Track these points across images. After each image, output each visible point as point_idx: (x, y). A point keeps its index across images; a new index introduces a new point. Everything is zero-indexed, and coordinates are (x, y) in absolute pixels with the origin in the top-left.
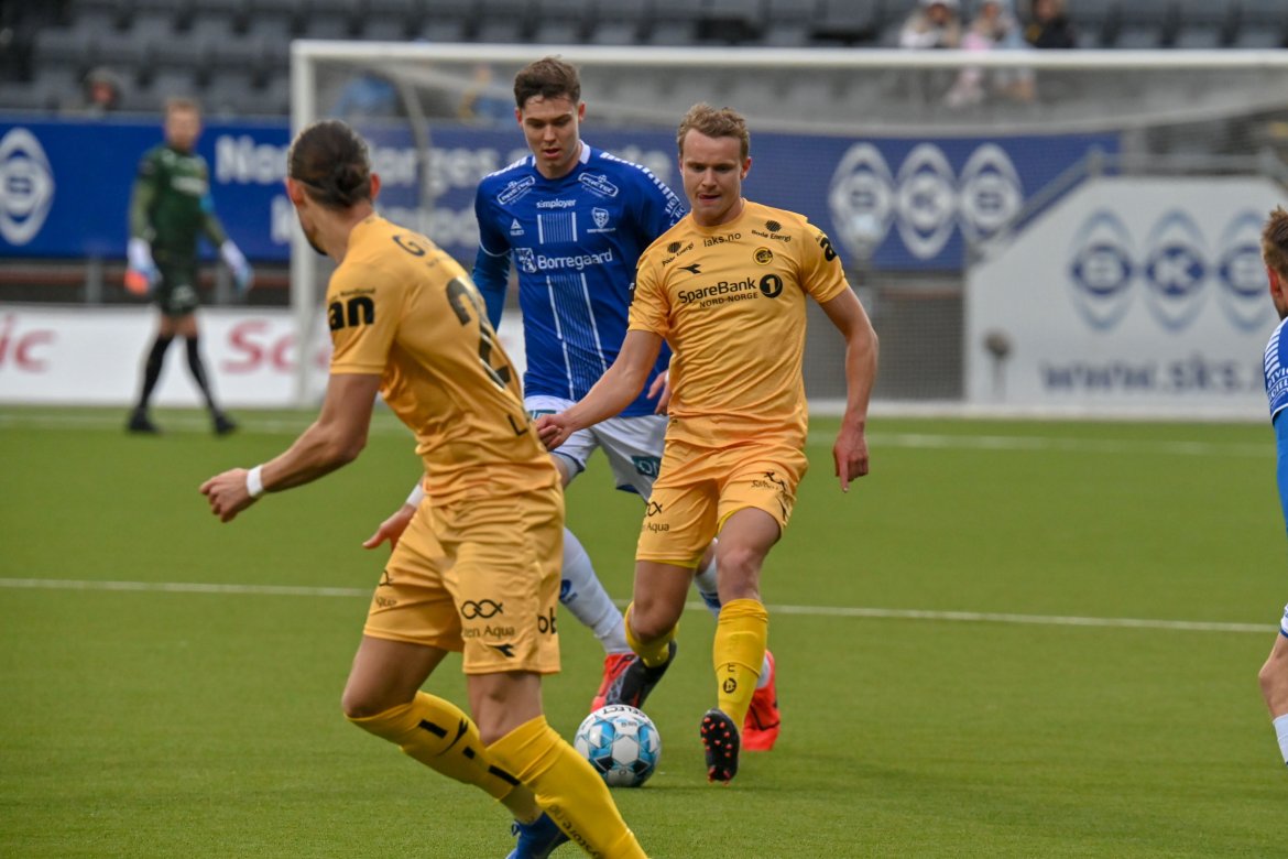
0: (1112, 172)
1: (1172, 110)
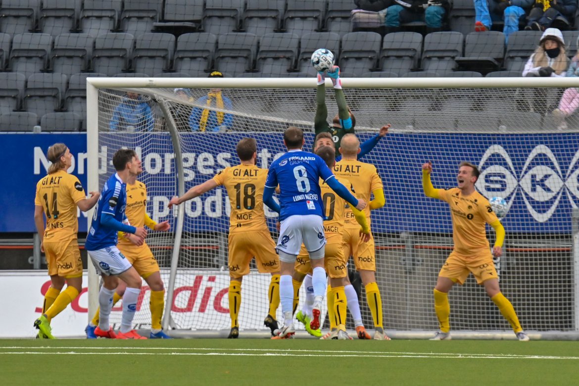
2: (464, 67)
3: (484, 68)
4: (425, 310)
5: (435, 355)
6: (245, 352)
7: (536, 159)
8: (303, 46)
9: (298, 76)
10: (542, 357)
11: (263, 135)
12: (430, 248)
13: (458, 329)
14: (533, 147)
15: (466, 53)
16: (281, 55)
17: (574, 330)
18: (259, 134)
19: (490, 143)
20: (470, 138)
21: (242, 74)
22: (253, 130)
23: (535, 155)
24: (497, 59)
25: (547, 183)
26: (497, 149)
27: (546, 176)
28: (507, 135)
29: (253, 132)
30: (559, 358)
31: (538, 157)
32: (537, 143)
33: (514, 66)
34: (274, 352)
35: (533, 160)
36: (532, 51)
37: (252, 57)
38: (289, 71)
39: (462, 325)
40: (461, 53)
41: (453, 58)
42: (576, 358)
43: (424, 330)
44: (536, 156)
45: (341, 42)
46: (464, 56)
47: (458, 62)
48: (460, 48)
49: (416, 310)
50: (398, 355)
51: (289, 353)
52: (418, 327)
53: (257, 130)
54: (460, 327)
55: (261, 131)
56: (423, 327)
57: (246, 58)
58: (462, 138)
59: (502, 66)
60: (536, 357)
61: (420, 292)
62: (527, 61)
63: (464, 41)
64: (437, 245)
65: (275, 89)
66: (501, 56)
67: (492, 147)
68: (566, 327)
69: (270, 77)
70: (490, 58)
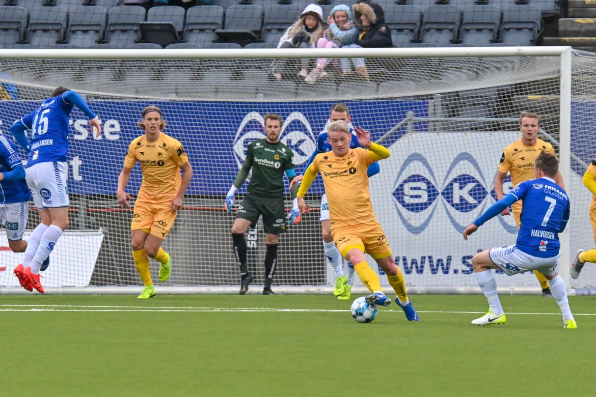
0: (421, 127)
1: (462, 84)
2: (224, 39)
3: (243, 40)
4: (187, 267)
5: (192, 309)
6: (13, 308)
7: (291, 126)
8: (71, 19)
9: (65, 48)
10: (294, 310)
11: (33, 103)
12: (191, 209)
13: (218, 284)
14: (288, 115)
15: (226, 26)
16: (50, 27)
17: (325, 284)
18: (29, 102)
19: (248, 111)
20: (229, 106)
21: (12, 46)
22: (23, 98)
23: (289, 122)
24: (255, 32)
25: (300, 147)
26: (254, 116)
27: (300, 142)
28: (263, 103)
29: (24, 100)
30: (309, 311)
31: (292, 124)
32: (291, 111)
33: (270, 38)
34: (41, 308)
35: (287, 127)
36: (290, 24)
37: (23, 29)
38: (58, 42)
39: (222, 281)
40: (221, 26)
41: (214, 30)
42: (324, 311)
43: (185, 286)
44: (291, 123)
45: (107, 15)
46: (223, 28)
47: (218, 34)
48: (220, 21)
49: (178, 267)
50: (158, 309)
51: (55, 308)
52: (180, 283)
53: (26, 99)
54: (220, 282)
55: (31, 99)
56: (184, 283)
57: (17, 30)
58: (221, 106)
59: (260, 38)
60: (288, 310)
61: (181, 250)
62: (283, 34)
63: (224, 15)
64: (197, 206)
65: (44, 60)
66: (258, 28)
67: (249, 115)
68: (319, 281)
69: (39, 48)
70: (247, 30)
